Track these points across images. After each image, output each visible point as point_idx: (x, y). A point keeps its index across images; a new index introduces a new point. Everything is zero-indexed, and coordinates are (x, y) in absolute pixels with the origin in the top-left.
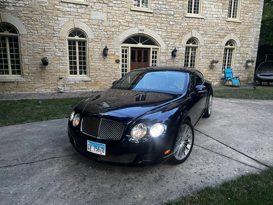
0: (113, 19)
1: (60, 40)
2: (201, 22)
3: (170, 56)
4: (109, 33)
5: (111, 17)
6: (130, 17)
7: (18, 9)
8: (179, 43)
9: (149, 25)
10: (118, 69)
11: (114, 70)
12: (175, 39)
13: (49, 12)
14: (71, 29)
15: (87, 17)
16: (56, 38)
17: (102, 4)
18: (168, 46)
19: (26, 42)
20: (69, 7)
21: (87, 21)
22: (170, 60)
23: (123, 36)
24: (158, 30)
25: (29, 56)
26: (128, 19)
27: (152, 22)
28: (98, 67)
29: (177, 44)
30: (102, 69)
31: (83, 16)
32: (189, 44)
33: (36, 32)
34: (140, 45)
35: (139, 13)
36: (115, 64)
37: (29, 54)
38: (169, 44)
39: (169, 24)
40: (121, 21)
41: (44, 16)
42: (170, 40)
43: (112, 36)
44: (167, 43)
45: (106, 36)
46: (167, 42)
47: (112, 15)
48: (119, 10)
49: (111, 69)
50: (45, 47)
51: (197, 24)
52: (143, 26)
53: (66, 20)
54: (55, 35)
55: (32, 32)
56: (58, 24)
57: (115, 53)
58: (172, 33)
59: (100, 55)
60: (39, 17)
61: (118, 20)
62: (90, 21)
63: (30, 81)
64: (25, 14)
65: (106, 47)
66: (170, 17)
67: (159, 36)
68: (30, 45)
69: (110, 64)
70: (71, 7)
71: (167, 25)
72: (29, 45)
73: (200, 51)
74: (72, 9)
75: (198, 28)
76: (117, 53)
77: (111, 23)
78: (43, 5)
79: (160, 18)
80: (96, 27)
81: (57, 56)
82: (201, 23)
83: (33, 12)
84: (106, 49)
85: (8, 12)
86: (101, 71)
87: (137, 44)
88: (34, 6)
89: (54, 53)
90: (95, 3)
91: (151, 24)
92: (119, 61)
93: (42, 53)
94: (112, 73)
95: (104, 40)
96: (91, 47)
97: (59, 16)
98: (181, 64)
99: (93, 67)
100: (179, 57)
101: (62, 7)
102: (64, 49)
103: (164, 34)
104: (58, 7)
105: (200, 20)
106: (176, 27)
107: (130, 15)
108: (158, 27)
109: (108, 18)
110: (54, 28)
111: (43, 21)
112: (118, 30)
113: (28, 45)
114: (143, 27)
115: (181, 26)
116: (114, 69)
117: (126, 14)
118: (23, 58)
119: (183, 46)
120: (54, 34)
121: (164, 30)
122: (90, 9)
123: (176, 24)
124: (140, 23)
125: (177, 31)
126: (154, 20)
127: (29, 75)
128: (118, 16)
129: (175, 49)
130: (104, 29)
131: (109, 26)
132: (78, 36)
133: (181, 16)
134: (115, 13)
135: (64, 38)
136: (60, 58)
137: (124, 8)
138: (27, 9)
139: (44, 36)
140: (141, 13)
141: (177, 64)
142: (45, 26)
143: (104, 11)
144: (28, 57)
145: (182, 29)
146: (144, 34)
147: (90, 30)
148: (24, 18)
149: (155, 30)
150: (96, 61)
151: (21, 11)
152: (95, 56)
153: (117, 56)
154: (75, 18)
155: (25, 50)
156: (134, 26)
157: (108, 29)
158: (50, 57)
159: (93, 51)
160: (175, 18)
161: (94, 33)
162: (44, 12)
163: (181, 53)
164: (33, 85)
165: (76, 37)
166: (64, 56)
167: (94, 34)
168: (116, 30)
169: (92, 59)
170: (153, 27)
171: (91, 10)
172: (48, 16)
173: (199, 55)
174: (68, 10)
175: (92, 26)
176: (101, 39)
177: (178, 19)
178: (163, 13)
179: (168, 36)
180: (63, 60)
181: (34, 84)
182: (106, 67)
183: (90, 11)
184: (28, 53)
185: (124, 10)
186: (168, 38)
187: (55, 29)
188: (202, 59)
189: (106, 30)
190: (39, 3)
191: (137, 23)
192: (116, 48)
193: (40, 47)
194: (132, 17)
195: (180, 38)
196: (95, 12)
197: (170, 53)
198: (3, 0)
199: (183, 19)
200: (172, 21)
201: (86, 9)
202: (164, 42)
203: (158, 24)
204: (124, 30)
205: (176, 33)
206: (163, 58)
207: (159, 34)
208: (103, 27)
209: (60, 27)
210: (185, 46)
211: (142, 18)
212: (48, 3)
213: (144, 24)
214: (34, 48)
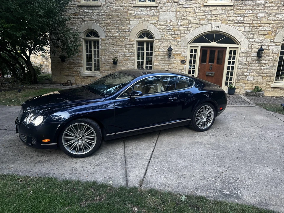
0: (183, 18)
1: (130, 41)
3: (254, 56)
4: (176, 32)
5: (181, 15)
6: (203, 14)
7: (100, 17)
8: (270, 39)
9: (227, 20)
10: (183, 69)
12: (264, 35)
13: (123, 17)
14: (139, 31)
15: (156, 19)
16: (127, 40)
17: (171, 4)
18: (253, 45)
19: (104, 44)
20: (140, 11)
21: (155, 22)
22: (253, 61)
23: (192, 35)
24: (239, 25)
25: (105, 56)
26: (200, 15)
27: (231, 17)
28: (162, 68)
29: (267, 41)
31: (152, 18)
33: (112, 36)
34: (214, 44)
35: (214, 8)
36: (180, 64)
37: (105, 55)
38: (254, 41)
39: (256, 17)
40: (191, 19)
41: (119, 21)
42: (255, 37)
43: (179, 35)
44: (252, 41)
45: (173, 36)
46: (250, 40)
47: (182, 13)
48: (190, 8)
49: (175, 70)
50: (118, 49)
52: (219, 22)
53: (136, 23)
54: (126, 38)
55: (109, 36)
56: (129, 27)
57: (181, 53)
58: (260, 28)
59: (165, 56)
60: (115, 22)
61: (189, 18)
62: (158, 22)
64: (105, 21)
65: (170, 47)
66: (258, 9)
67: (240, 33)
68: (107, 47)
69: (175, 65)
71: (252, 18)
74: (142, 13)
76: (183, 54)
77: (179, 22)
78: (119, 11)
79: (243, 11)
80: (163, 27)
81: (126, 56)
83: (111, 18)
84: (170, 50)
85: (93, 21)
87: (210, 42)
89: (124, 53)
90: (165, 3)
91: (229, 19)
92: (185, 62)
93: (115, 54)
95: (170, 40)
96: (157, 48)
97: (131, 20)
98: (272, 67)
99: (157, 67)
100: (269, 58)
101: (134, 12)
102: (132, 50)
103: (247, 29)
104: (131, 12)
106: (268, 20)
107: (202, 11)
108: (240, 22)
109: (177, 17)
110: (125, 31)
111: (118, 25)
112: (186, 29)
113: (105, 47)
114: (218, 24)
115: (276, 18)
116: (179, 70)
117: (198, 11)
118: (101, 58)
119: (277, 44)
120: (125, 36)
121: (247, 25)
122: (159, 10)
123: (268, 15)
124: (214, 19)
125: (269, 24)
126: (235, 13)
127: (104, 72)
128: (188, 14)
129: (261, 47)
130: (171, 29)
131: (177, 26)
132: (146, 37)
133: (277, 5)
134: (185, 11)
135: (133, 40)
136: (129, 58)
137: (197, 4)
138: (107, 17)
139: (117, 38)
140: (217, 7)
141: (265, 66)
142: (119, 30)
143: (173, 11)
144: (105, 57)
145: (278, 21)
146: (219, 31)
147: (157, 31)
148: (104, 24)
149: (234, 26)
150: (161, 62)
151: (102, 19)
152: (160, 57)
153: (183, 56)
154: (145, 21)
155: (103, 51)
156: (206, 23)
157: (176, 28)
158: (120, 57)
159: (159, 51)
160: (266, 9)
161: (161, 33)
162: (119, 18)
163: (273, 53)
165: (144, 38)
166: (132, 57)
167: (161, 34)
168: (184, 29)
169: (157, 59)
170: (232, 23)
171: (161, 11)
172: (122, 20)
174: (138, 14)
175: (160, 27)
176: (168, 39)
177: (272, 10)
178: (249, 4)
179: (254, 32)
180: (131, 60)
185: (195, 6)
186: (253, 35)
189: (174, 30)
190: (115, 10)
191: (210, 19)
192: (183, 47)
193: (113, 49)
194: (205, 14)
195: (272, 34)
196: (164, 12)
197: (254, 53)
198: (90, 11)
199: (280, 8)
200: (261, 13)
201: (155, 11)
202: (246, 39)
203: (240, 19)
204: (194, 29)
205: (267, 28)
206: (243, 59)
207: (239, 30)
208: (171, 27)
209: (131, 30)
210: (280, 44)
211: (218, 13)
212: (123, 9)
213: (219, 20)
214: (109, 49)
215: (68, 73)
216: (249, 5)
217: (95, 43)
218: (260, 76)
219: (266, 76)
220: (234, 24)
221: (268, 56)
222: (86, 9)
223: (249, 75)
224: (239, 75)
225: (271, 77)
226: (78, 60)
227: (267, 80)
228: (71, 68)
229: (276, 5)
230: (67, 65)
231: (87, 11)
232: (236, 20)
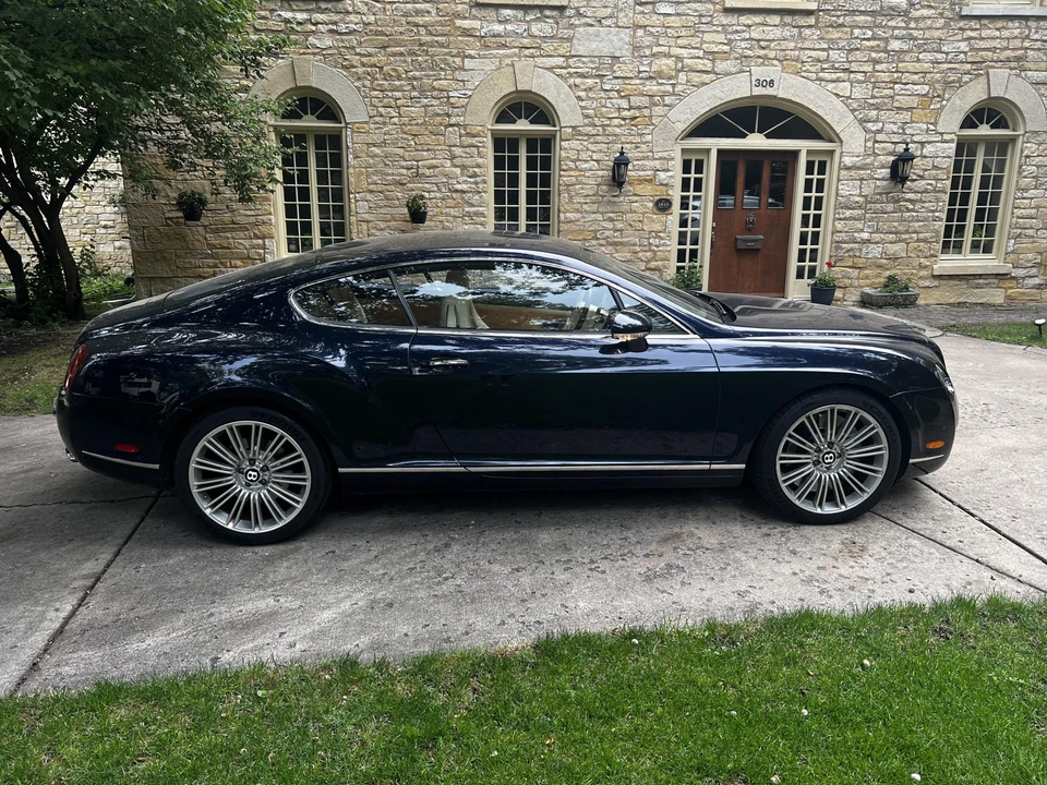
0: (655, 50)
1: (467, 134)
2: (1036, 32)
3: (883, 179)
4: (636, 101)
6: (721, 38)
7: (342, 41)
8: (927, 124)
9: (797, 61)
10: (664, 231)
11: (649, 238)
12: (910, 109)
13: (437, 42)
14: (502, 94)
15: (561, 51)
16: (456, 129)
18: (877, 142)
19: (365, 147)
20: (500, 22)
21: (560, 63)
22: (880, 194)
23: (688, 111)
24: (834, 76)
25: (371, 192)
26: (713, 42)
27: (809, 49)
28: (590, 229)
29: (917, 131)
30: (604, 236)
31: (548, 47)
32: (976, 127)
33: (395, 114)
34: (756, 141)
35: (758, 19)
36: (654, 213)
37: (371, 187)
38: (880, 131)
39: (886, 51)
40: (685, 55)
41: (420, 58)
42: (884, 115)
43: (646, 112)
44: (874, 129)
45: (625, 114)
46: (870, 124)
47: (652, 33)
48: (678, 14)
49: (637, 233)
50: (420, 163)
51: (1017, 43)
52: (773, 65)
53: (489, 66)
54: (453, 121)
55: (381, 116)
56: (463, 81)
57: (655, 176)
58: (896, 86)
59: (598, 185)
60: (405, 61)
61: (675, 51)
62: (571, 61)
64: (364, 55)
65: (622, 153)
66: (890, 24)
67: (838, 103)
68: (376, 155)
69: (634, 216)
70: (506, 21)
71: (874, 55)
72: (372, 157)
73: (1027, 157)
74: (509, 27)
75: (1018, 59)
76: (662, 175)
77: (645, 63)
78: (419, 20)
79: (846, 29)
80: (590, 81)
81: (457, 191)
82: (1036, 37)
83: (388, 47)
84: (621, 163)
85: (314, 54)
86: (601, 241)
87: (744, 136)
88: (392, 27)
89: (445, 180)
91: (804, 55)
92: (671, 204)
93: (409, 182)
94: (638, 249)
95: (616, 129)
96: (568, 158)
97: (467, 52)
98: (933, 211)
99: (572, 227)
100: (923, 182)
101: (479, 22)
102: (478, 166)
103: (859, 92)
105: (1029, 24)
106: (918, 60)
107: (720, 29)
108: (837, 65)
109: (636, 48)
110: (449, 97)
111: (417, 74)
112: (669, 88)
113: (368, 156)
114: (772, 71)
115: (939, 56)
116: (650, 232)
117: (704, 28)
118: (353, 201)
119: (946, 137)
120: (449, 116)
121: (860, 77)
122: (573, 20)
123: (919, 47)
124: (759, 57)
125: (921, 75)
126: (821, 39)
128: (672, 37)
129: (907, 150)
130: (618, 87)
131: (637, 77)
132: (526, 118)
134: (664, 26)
135: (480, 128)
136: (466, 196)
138: (371, 40)
139: (417, 124)
140: (764, 15)
141: (913, 210)
142: (422, 91)
143: (620, 24)
144: (369, 197)
145: (946, 66)
146: (775, 97)
147: (568, 95)
148: (360, 70)
149: (821, 80)
150: (585, 207)
151: (354, 48)
152: (582, 188)
153: (661, 184)
154: (520, 57)
155: (360, 173)
156: (734, 70)
157: (635, 87)
158: (432, 195)
159: (577, 169)
160: (912, 25)
161: (583, 104)
162: (421, 45)
163: (935, 167)
165: (519, 122)
166: (480, 192)
167: (583, 108)
168: (662, 88)
169: (571, 197)
170: (813, 69)
171: (577, 22)
172: (434, 56)
173: (1020, 173)
174: (495, 32)
175: (578, 81)
176: (608, 125)
177: (929, 28)
178: (863, 9)
179: (879, 101)
180: (474, 206)
182: (619, 225)
183: (572, 26)
184: (369, 184)
185: (696, 11)
186: (877, 109)
187: (452, 100)
188: (1036, 188)
189: (627, 93)
190: (406, 14)
191: (746, 57)
192: (660, 154)
193: (404, 163)
194: (729, 36)
195: (932, 107)
196: (590, 29)
197: (883, 167)
198: (300, 16)
199: (952, 23)
200: (897, 38)
201: (557, 23)
202: (857, 124)
203: (837, 57)
204: (695, 89)
205: (916, 87)
206: (849, 189)
207: (836, 95)
208: (616, 81)
209: (470, 93)
210: (953, 136)
211: (771, 37)
212: (434, 12)
213: (775, 59)
214: (386, 165)
215: (209, 267)
216: (862, 13)
217: (320, 144)
218: (900, 241)
219: (918, 240)
220: (821, 74)
221: (922, 177)
222: (282, 8)
223: (869, 241)
224: (841, 242)
225: (931, 243)
226: (253, 213)
227: (920, 254)
228: (223, 248)
229: (940, 14)
230: (207, 232)
231: (288, 15)
232: (827, 61)
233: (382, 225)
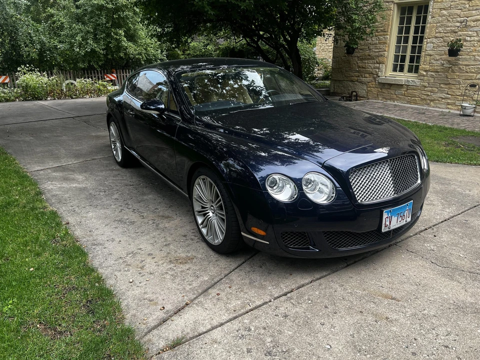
19: (439, 10)
25: (436, 37)
37: (438, 35)
50: (469, 18)
63: (425, 87)
68: (444, 15)
72: (441, 17)
93: (461, 31)
113: (439, 16)
118: (425, 43)
127: (427, 74)
144: (434, 40)
155: (433, 27)
158: (472, 38)
164: (429, 93)
181: (431, 92)
193: (459, 19)
214: (449, 21)
215: (356, 77)
217: (419, 12)
226: (378, 50)
228: (363, 68)
230: (358, 60)
233: (438, 57)
